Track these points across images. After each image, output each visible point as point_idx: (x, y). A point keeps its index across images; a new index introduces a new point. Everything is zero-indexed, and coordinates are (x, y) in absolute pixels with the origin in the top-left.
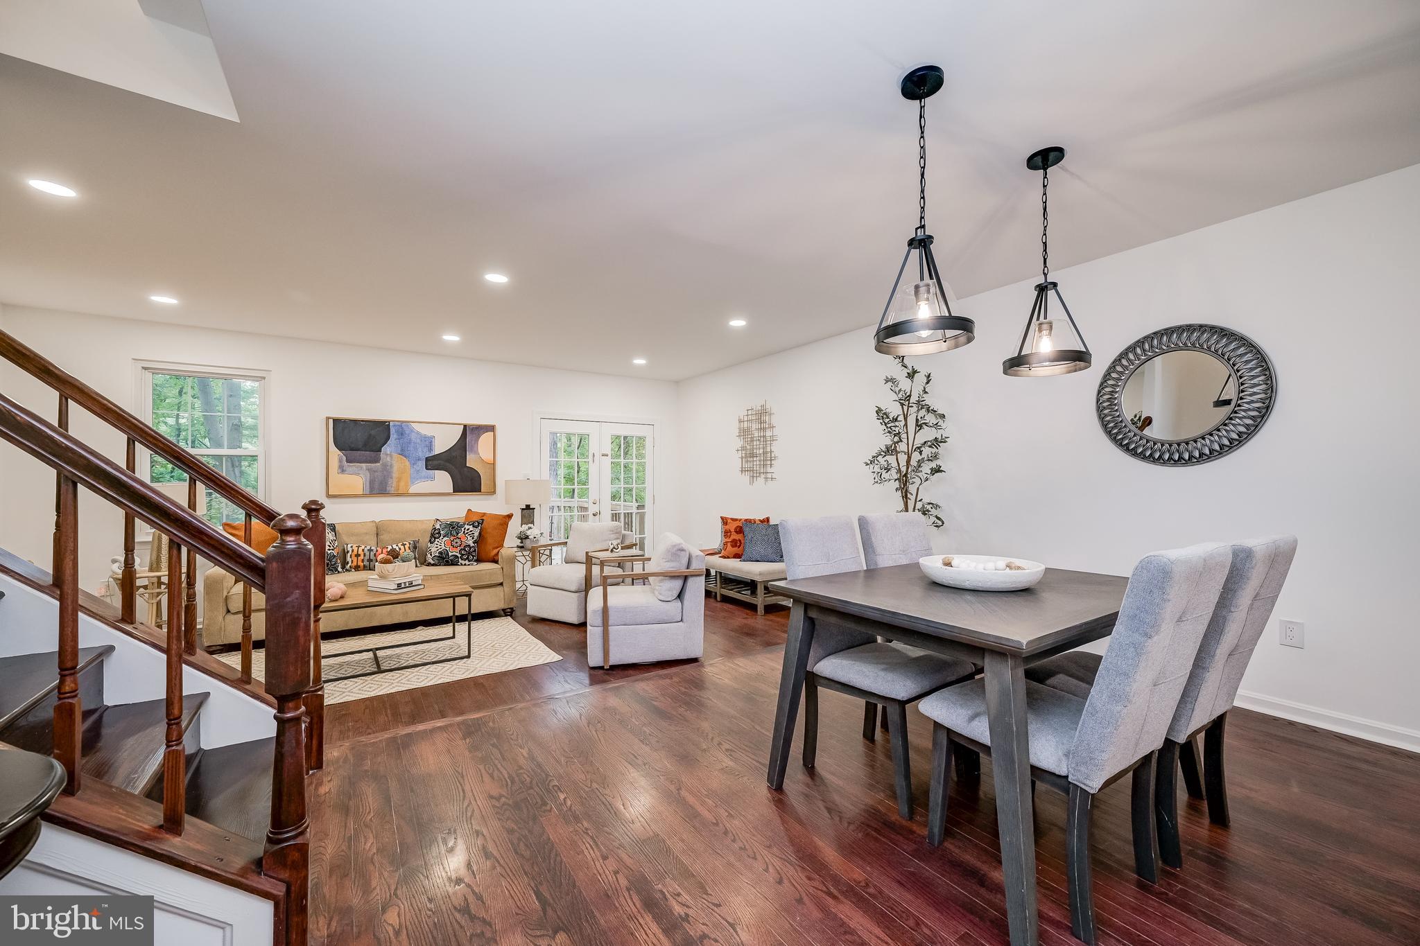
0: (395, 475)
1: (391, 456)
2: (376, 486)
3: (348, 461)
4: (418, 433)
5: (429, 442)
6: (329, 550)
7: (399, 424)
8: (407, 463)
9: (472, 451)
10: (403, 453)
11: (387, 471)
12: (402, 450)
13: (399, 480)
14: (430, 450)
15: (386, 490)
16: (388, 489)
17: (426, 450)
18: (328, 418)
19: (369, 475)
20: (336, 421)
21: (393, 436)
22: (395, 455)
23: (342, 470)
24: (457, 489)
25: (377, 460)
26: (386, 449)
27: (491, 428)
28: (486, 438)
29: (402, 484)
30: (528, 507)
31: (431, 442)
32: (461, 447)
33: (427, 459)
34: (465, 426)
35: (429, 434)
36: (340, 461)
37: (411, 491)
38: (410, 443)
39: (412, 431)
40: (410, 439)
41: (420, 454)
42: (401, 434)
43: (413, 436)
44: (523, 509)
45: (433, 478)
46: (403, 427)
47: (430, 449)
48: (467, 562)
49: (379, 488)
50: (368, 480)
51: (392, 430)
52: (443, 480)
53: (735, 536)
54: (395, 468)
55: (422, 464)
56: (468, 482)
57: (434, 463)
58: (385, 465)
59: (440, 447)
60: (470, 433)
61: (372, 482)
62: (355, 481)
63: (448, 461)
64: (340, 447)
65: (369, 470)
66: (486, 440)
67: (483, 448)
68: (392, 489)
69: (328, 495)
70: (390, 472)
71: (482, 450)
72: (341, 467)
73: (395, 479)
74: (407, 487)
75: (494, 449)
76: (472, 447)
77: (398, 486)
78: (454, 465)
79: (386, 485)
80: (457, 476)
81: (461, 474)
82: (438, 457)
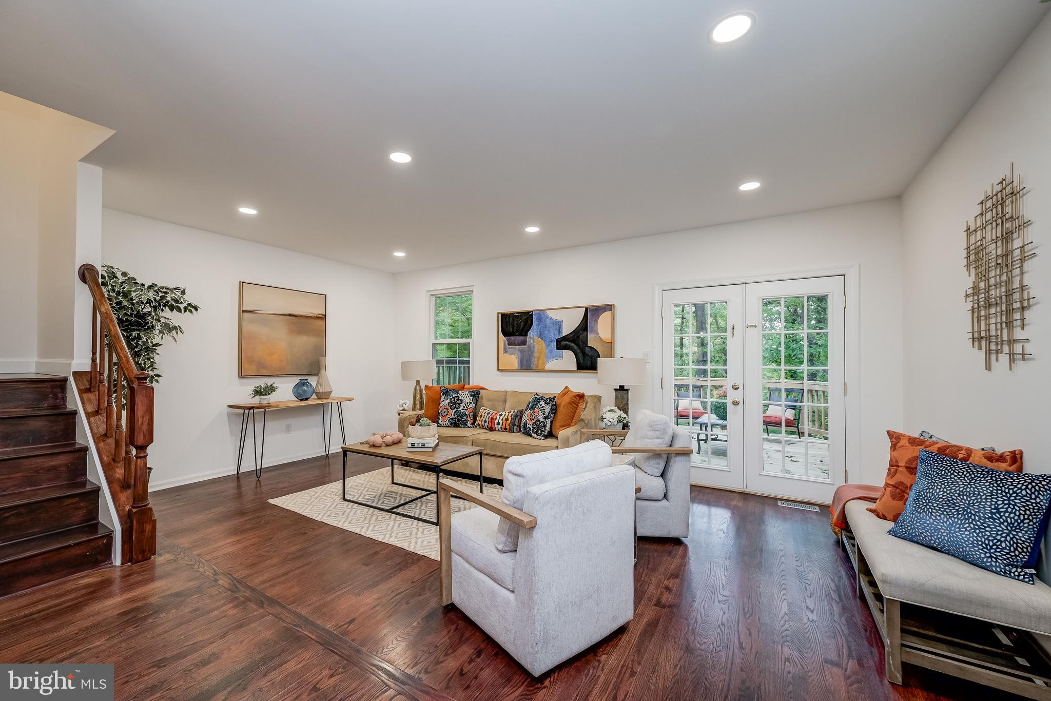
0: (536, 355)
1: (533, 339)
2: (525, 363)
3: (509, 344)
4: (551, 319)
5: (558, 325)
6: (463, 409)
7: (537, 312)
8: (544, 344)
9: (591, 332)
10: (541, 336)
11: (531, 351)
12: (541, 334)
13: (539, 358)
14: (560, 332)
15: (530, 367)
16: (532, 366)
17: (556, 332)
18: (498, 313)
19: (520, 355)
20: (504, 316)
21: (535, 323)
22: (536, 338)
23: (506, 351)
24: (581, 367)
25: (524, 343)
26: (532, 333)
27: (610, 308)
28: (605, 317)
29: (540, 362)
30: (622, 388)
31: (560, 325)
32: (584, 327)
33: (558, 341)
34: (587, 309)
35: (559, 319)
36: (505, 345)
37: (546, 368)
38: (546, 328)
39: (547, 317)
40: (546, 324)
41: (553, 337)
42: (540, 320)
43: (548, 322)
44: (615, 390)
45: (561, 357)
46: (541, 313)
47: (559, 330)
48: (535, 435)
49: (526, 365)
50: (520, 358)
51: (534, 318)
52: (568, 359)
54: (536, 349)
55: (554, 345)
56: (588, 361)
57: (563, 344)
58: (529, 347)
59: (566, 330)
60: (590, 314)
61: (522, 360)
62: (513, 360)
63: (573, 341)
64: (505, 333)
65: (520, 351)
66: (603, 321)
67: (602, 326)
68: (534, 366)
69: (499, 370)
70: (533, 352)
71: (602, 328)
72: (505, 349)
73: (536, 359)
74: (544, 365)
75: (613, 328)
76: (593, 327)
77: (538, 363)
78: (578, 345)
79: (530, 361)
80: (580, 355)
81: (584, 354)
82: (565, 338)
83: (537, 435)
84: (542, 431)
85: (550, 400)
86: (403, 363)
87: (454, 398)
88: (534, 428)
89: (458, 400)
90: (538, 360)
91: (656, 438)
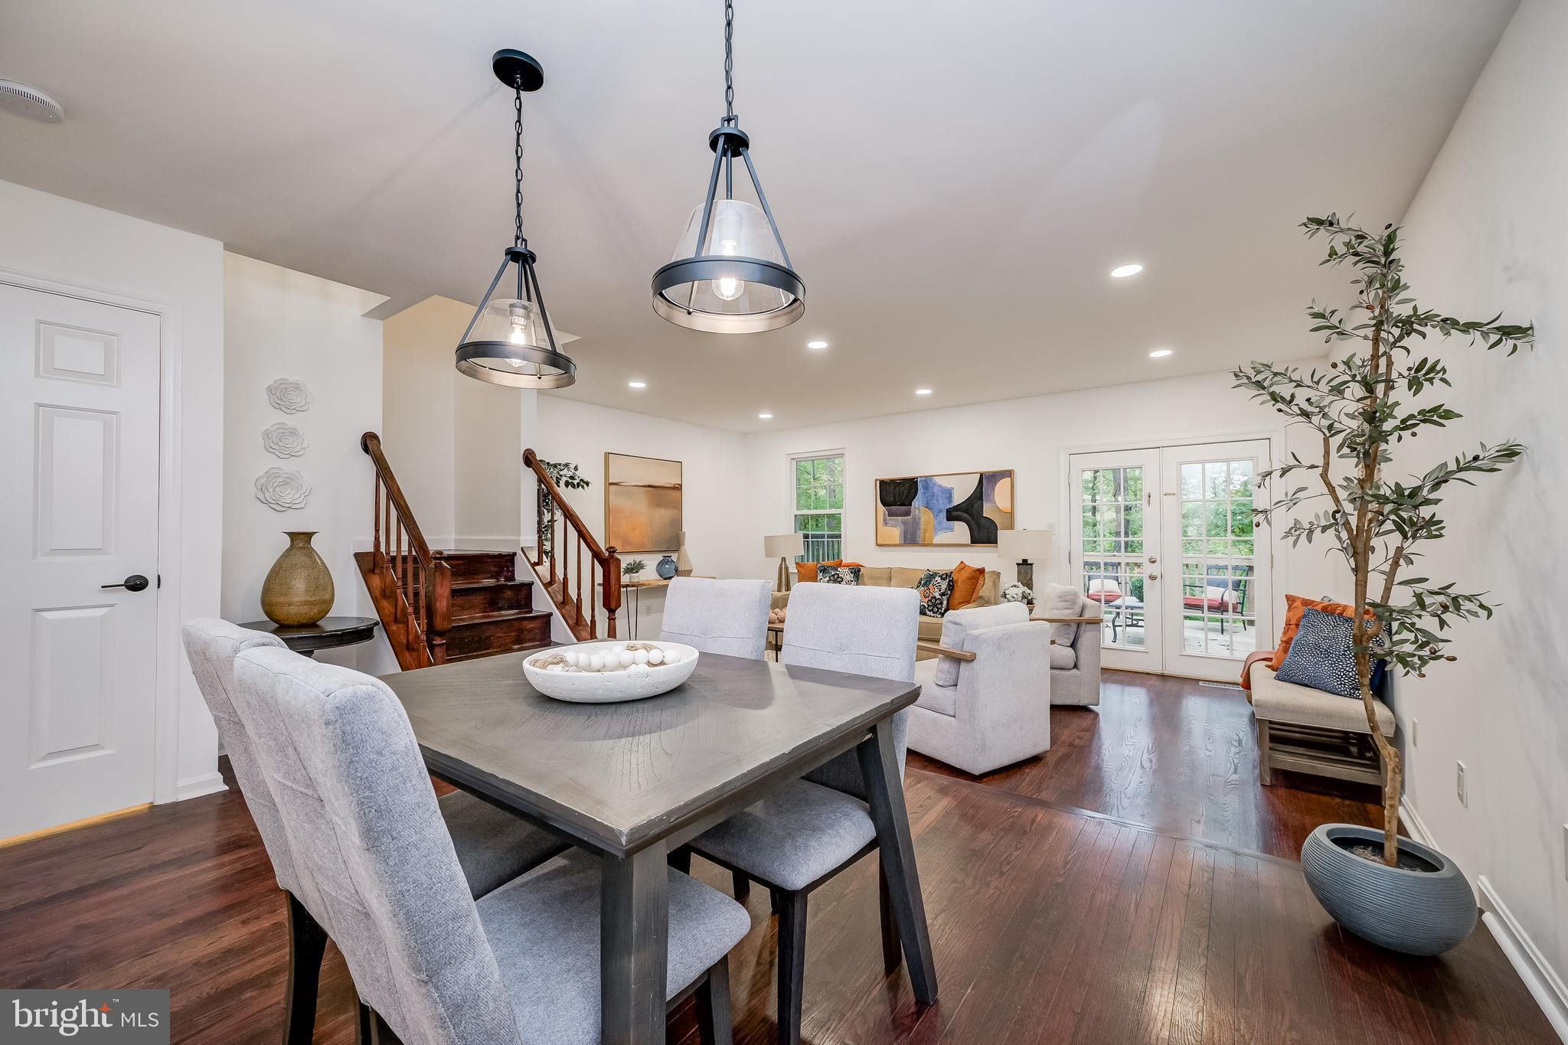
0: (922, 527)
1: (919, 508)
2: (909, 535)
3: (889, 515)
4: (940, 486)
5: (949, 493)
7: (923, 478)
8: (931, 515)
9: (988, 501)
10: (928, 506)
11: (916, 523)
12: (927, 503)
13: (926, 530)
14: (950, 501)
15: (916, 540)
17: (946, 502)
18: (876, 480)
19: (903, 527)
20: (883, 483)
21: (920, 491)
22: (922, 508)
23: (886, 523)
24: (975, 541)
25: (908, 513)
26: (916, 503)
27: (1009, 474)
28: (1003, 485)
29: (927, 535)
30: (1025, 562)
31: (951, 494)
32: (978, 496)
33: (948, 511)
34: (981, 475)
35: (949, 486)
36: (884, 516)
37: (935, 541)
38: (933, 496)
39: (935, 485)
40: (933, 492)
41: (942, 506)
42: (926, 487)
43: (936, 490)
44: (1017, 564)
45: (952, 529)
46: (928, 479)
47: (950, 499)
49: (911, 539)
50: (903, 531)
51: (920, 486)
52: (961, 531)
54: (922, 520)
55: (944, 515)
56: (984, 533)
57: (953, 515)
58: (914, 518)
59: (958, 499)
60: (987, 481)
61: (905, 533)
62: (894, 532)
63: (966, 511)
64: (884, 503)
65: (904, 523)
66: (1002, 487)
67: (1000, 495)
68: (920, 539)
69: (877, 545)
70: (918, 524)
71: (999, 497)
72: (885, 520)
73: (922, 531)
74: (932, 538)
75: (1012, 496)
76: (989, 496)
77: (924, 536)
78: (972, 516)
79: (916, 535)
80: (974, 526)
81: (978, 525)
82: (957, 508)
83: (934, 613)
84: (938, 608)
85: (947, 576)
86: (766, 538)
87: (833, 576)
88: (929, 606)
89: (838, 577)
90: (925, 533)
91: (1066, 609)
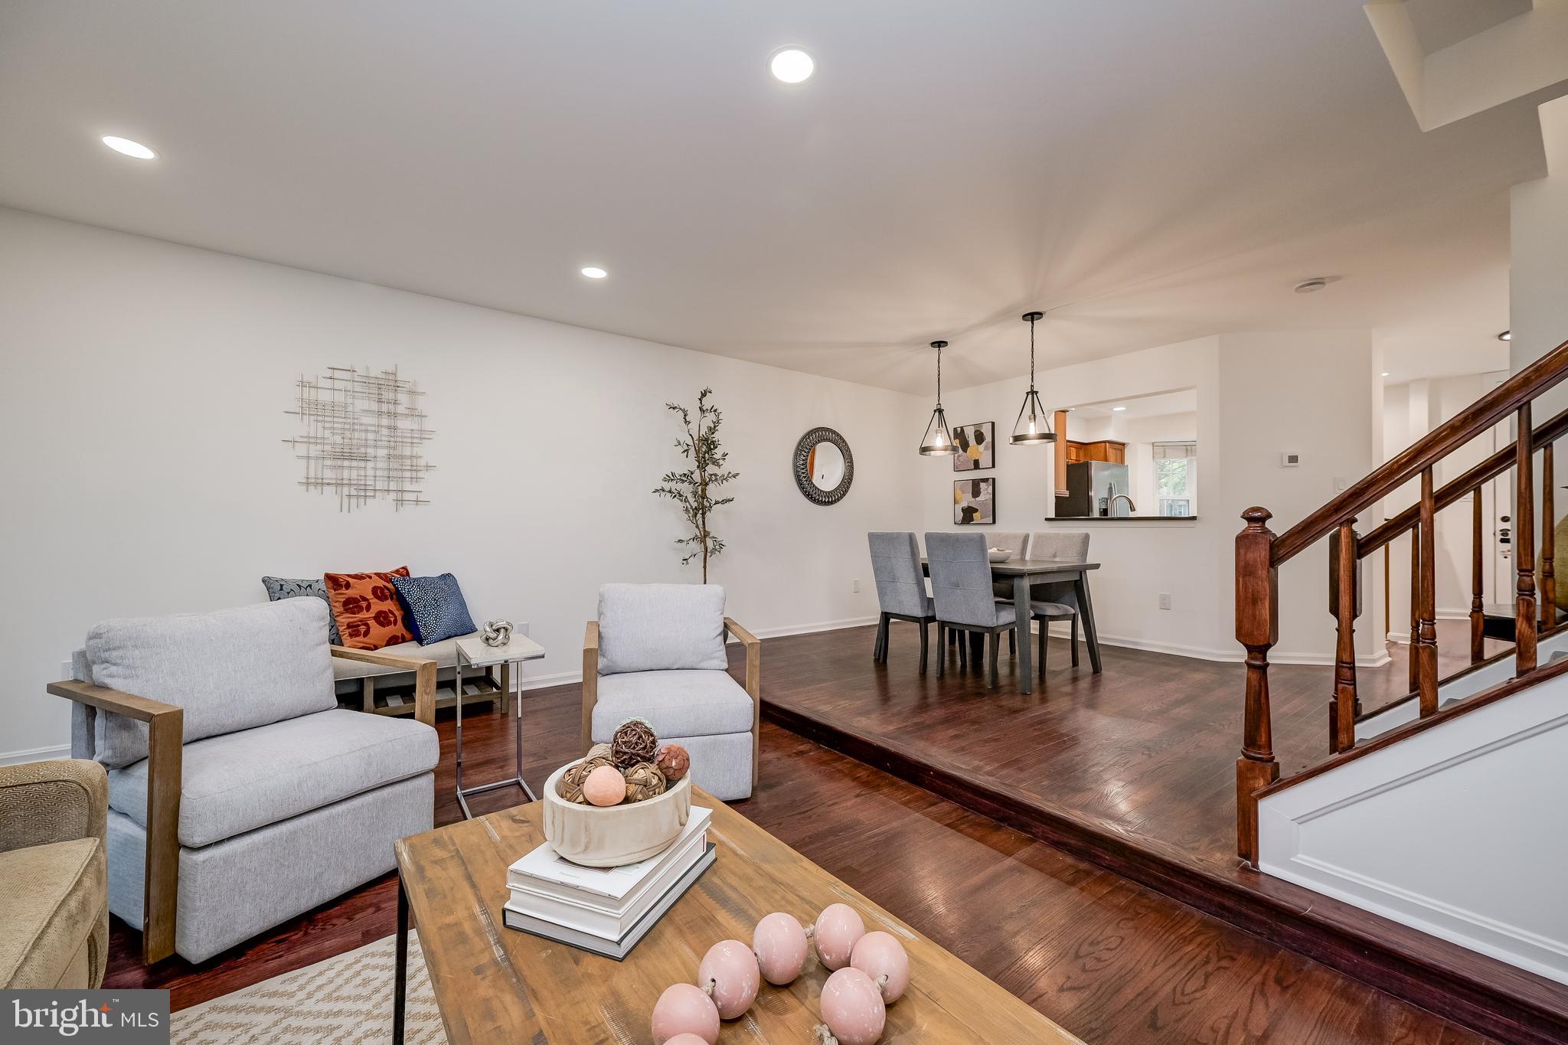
53: (378, 606)
